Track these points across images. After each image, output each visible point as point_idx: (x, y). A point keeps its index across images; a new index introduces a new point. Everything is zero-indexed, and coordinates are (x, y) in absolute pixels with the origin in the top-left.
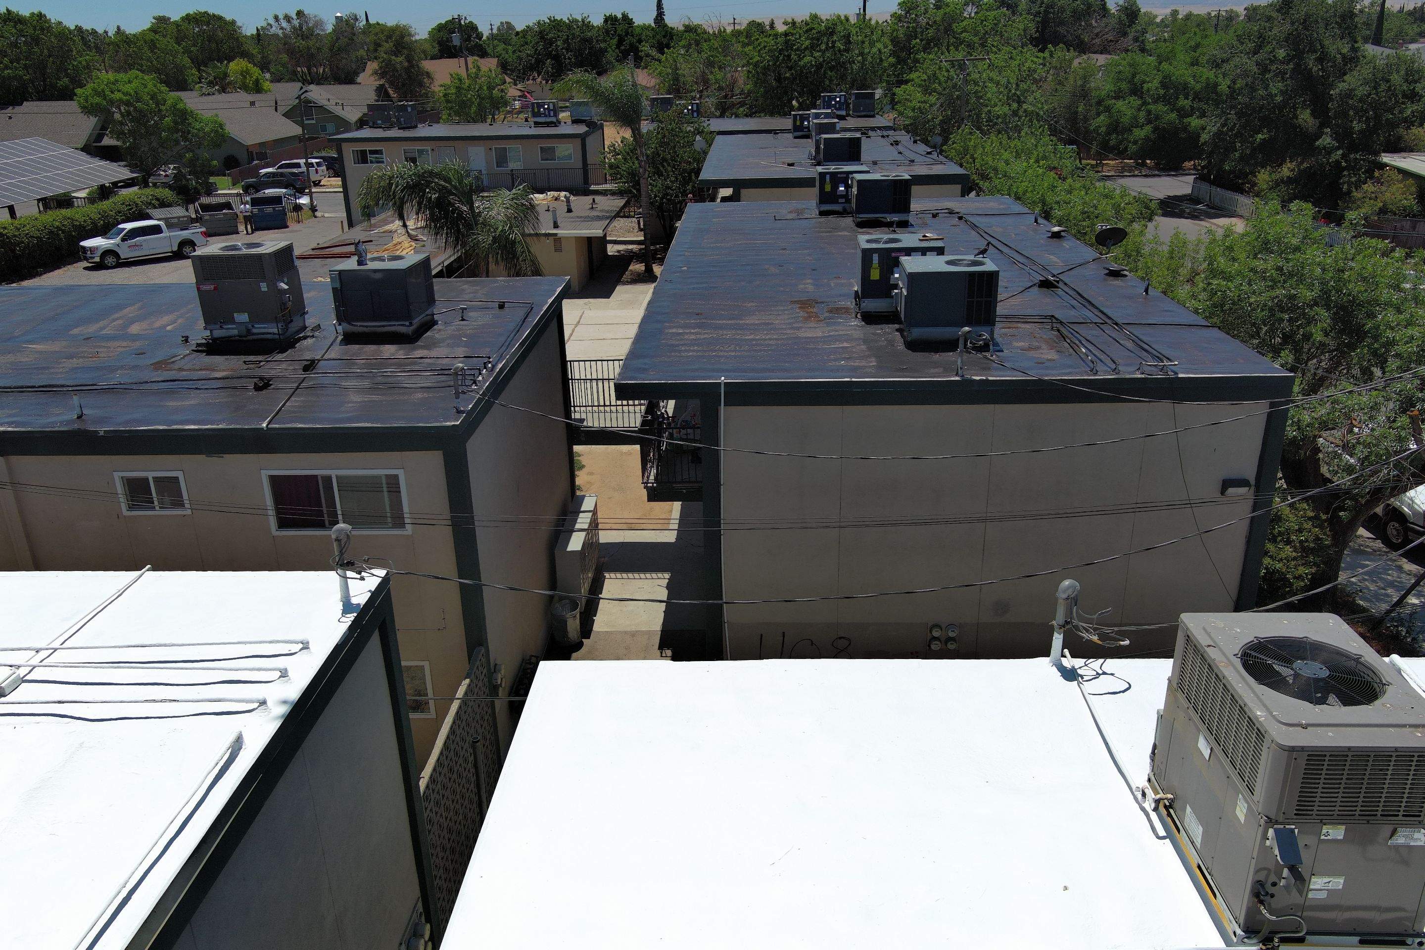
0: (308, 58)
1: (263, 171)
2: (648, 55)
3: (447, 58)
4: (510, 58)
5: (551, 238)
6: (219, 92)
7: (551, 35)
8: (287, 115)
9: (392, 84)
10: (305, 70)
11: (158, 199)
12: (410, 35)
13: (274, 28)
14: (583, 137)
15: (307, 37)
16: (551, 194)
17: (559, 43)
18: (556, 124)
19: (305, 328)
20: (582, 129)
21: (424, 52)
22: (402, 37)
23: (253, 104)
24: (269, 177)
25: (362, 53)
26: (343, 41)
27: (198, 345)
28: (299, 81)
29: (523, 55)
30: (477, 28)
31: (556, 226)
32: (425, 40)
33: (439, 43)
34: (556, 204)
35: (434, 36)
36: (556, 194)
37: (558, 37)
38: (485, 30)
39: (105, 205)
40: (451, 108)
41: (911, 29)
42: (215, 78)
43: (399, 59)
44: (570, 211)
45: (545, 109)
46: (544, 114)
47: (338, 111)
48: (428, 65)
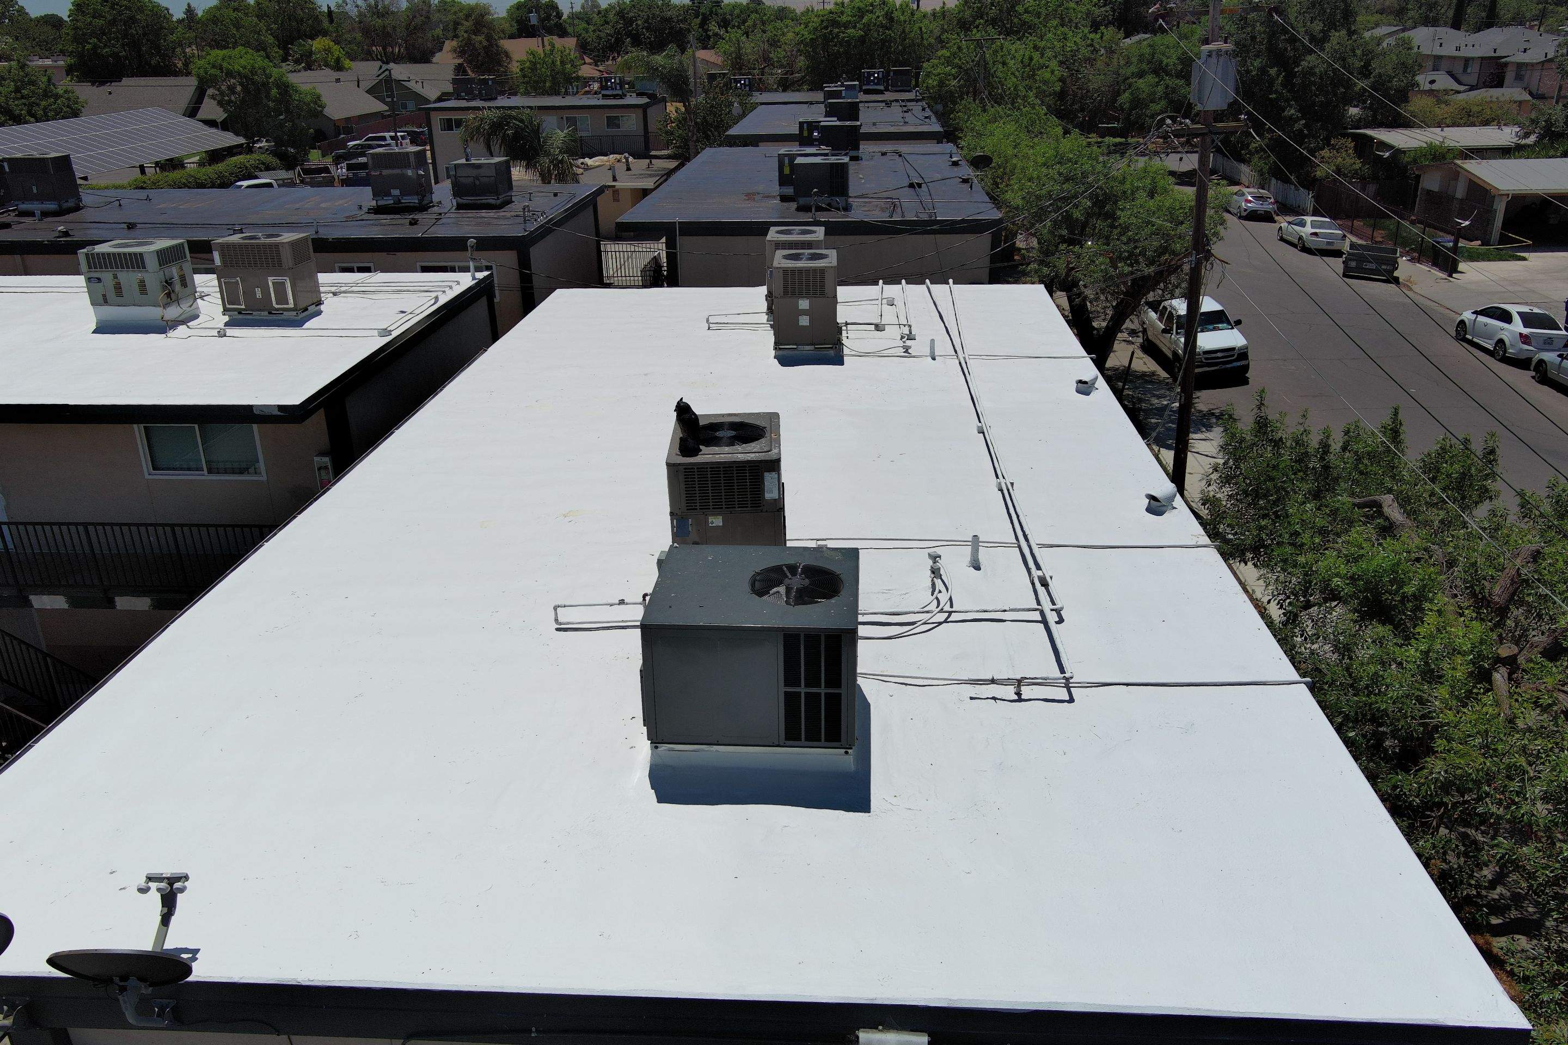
0: (385, 37)
1: (351, 144)
2: (716, 35)
3: (525, 37)
4: (590, 37)
5: (611, 190)
6: (305, 69)
7: (631, 14)
8: (368, 92)
9: (470, 62)
10: (380, 49)
11: (263, 163)
12: (489, 13)
13: (349, 6)
14: (644, 108)
15: (383, 16)
16: (612, 157)
17: (639, 22)
18: (622, 97)
19: (432, 202)
20: (644, 100)
21: (503, 31)
22: (482, 16)
23: (338, 80)
24: (357, 149)
25: (438, 31)
26: (419, 20)
27: (369, 209)
28: (378, 59)
29: (602, 35)
30: (558, 8)
31: (615, 179)
32: (504, 18)
33: (518, 22)
34: (617, 165)
35: (512, 14)
36: (618, 156)
37: (639, 16)
38: (566, 11)
39: (220, 167)
40: (527, 83)
41: (975, 9)
42: (302, 56)
43: (479, 38)
44: (629, 169)
45: (612, 83)
46: (611, 87)
47: (417, 88)
48: (507, 44)
